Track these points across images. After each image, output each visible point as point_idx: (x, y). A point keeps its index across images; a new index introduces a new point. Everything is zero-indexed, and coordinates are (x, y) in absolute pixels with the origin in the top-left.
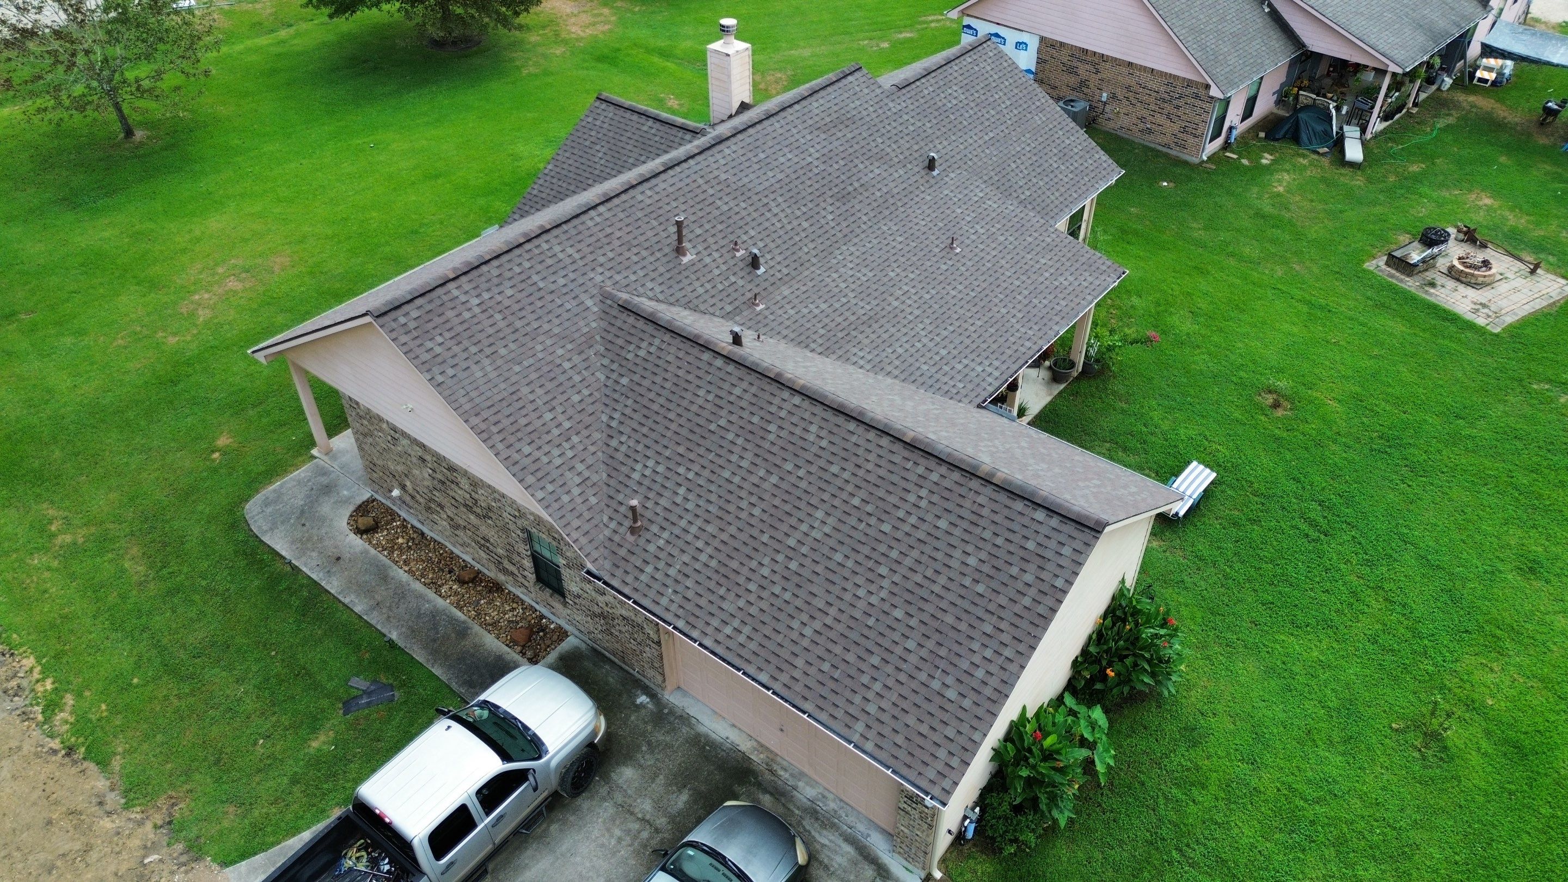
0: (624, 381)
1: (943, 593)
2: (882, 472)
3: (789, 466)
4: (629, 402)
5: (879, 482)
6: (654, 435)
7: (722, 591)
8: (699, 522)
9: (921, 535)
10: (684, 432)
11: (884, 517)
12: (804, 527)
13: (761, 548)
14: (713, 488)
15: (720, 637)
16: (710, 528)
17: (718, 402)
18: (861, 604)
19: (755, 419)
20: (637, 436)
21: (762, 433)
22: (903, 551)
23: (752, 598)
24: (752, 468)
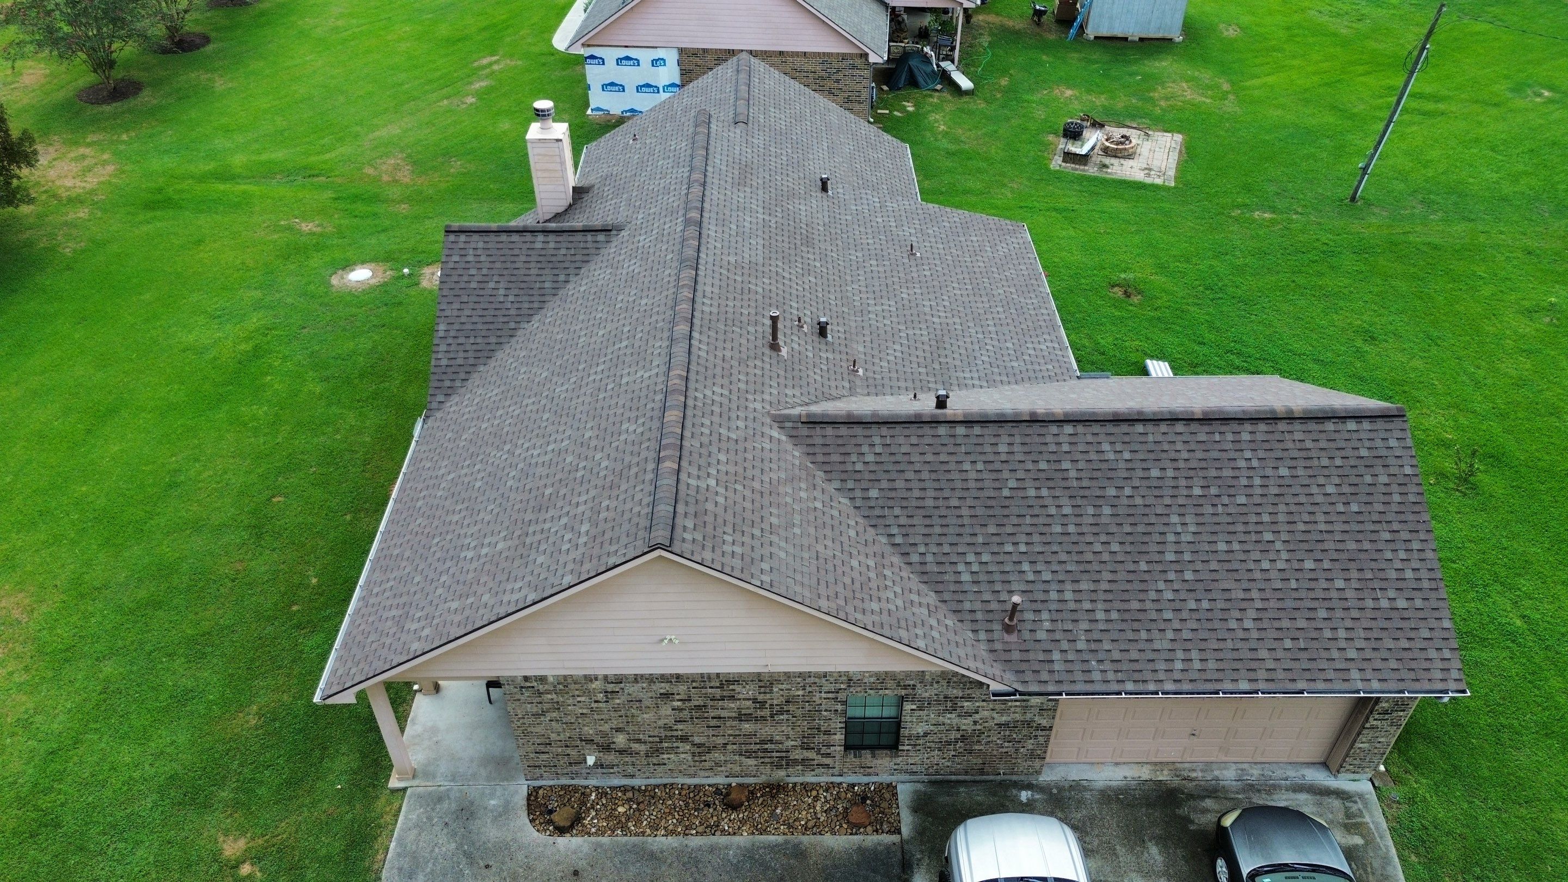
0: (874, 493)
1: (1329, 528)
2: (1199, 455)
3: (1112, 492)
4: (897, 511)
5: (1204, 464)
6: (951, 530)
7: (1144, 635)
8: (1068, 586)
9: (1275, 490)
10: (980, 511)
11: (1232, 491)
12: (1171, 538)
13: (1146, 577)
14: (1055, 548)
15: (1177, 676)
16: (1084, 586)
17: (991, 467)
18: (1273, 574)
19: (1043, 465)
20: (935, 539)
21: (1059, 475)
22: (1271, 511)
23: (1177, 625)
24: (1078, 511)
